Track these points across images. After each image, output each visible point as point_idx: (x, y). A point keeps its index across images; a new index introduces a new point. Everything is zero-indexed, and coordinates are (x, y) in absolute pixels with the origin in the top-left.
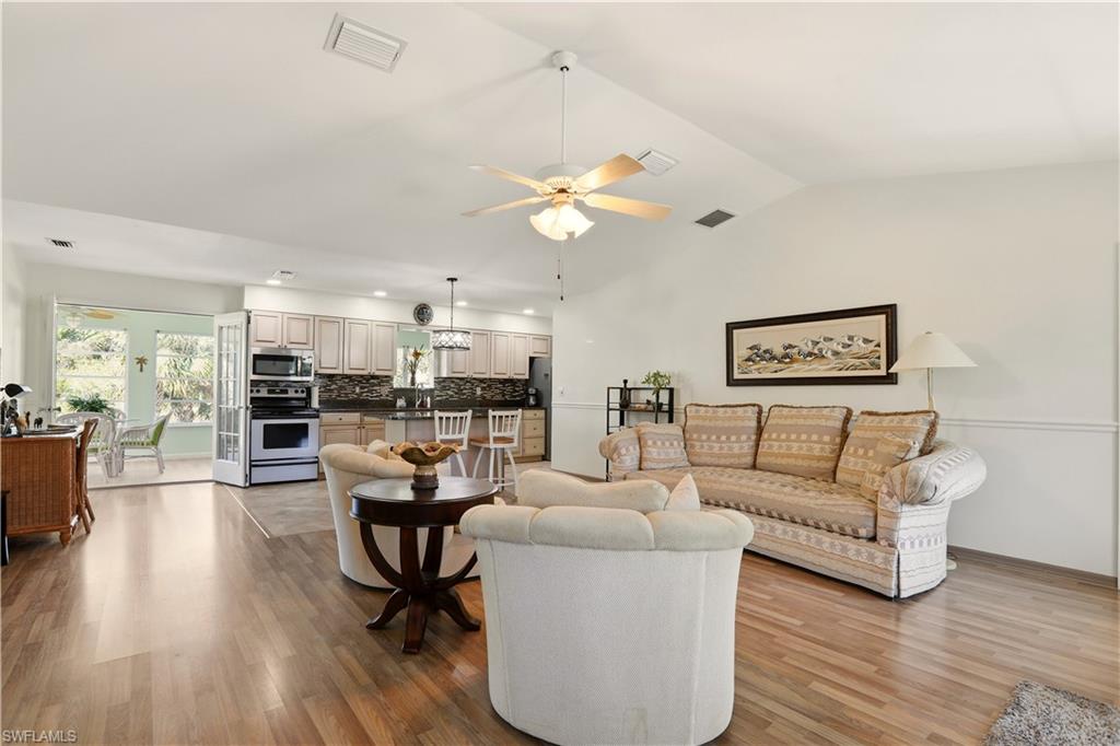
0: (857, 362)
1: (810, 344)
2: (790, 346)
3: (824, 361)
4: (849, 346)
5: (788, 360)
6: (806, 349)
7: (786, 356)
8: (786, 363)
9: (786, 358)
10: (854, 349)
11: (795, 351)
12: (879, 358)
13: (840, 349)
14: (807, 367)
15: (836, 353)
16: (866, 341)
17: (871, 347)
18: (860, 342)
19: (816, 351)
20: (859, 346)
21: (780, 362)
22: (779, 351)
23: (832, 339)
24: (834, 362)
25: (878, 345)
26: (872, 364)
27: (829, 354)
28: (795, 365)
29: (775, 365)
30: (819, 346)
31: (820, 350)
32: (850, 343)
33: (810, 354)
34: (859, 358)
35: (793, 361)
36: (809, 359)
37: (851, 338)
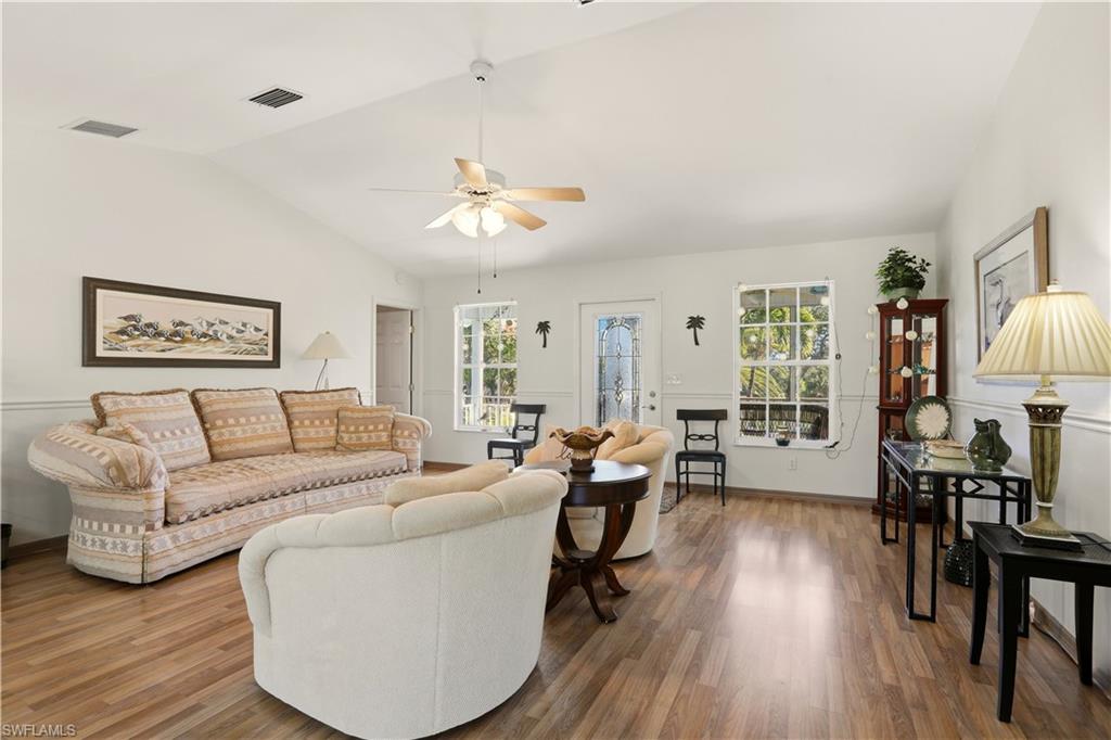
0: (250, 347)
1: (204, 324)
2: (181, 324)
3: (219, 344)
4: (243, 331)
5: (178, 339)
6: (201, 329)
7: (177, 334)
8: (176, 342)
9: (177, 335)
10: (247, 335)
11: (187, 329)
12: (266, 345)
13: (234, 333)
14: (200, 348)
15: (230, 337)
16: (257, 329)
17: (261, 335)
18: (252, 330)
19: (211, 333)
20: (250, 334)
21: (168, 340)
22: (166, 326)
23: (227, 323)
24: (228, 344)
25: (266, 335)
26: (261, 350)
27: (224, 337)
28: (188, 345)
29: (161, 342)
30: (215, 328)
31: (215, 332)
32: (243, 329)
33: (205, 335)
34: (250, 344)
35: (184, 340)
36: (203, 339)
37: (244, 325)
